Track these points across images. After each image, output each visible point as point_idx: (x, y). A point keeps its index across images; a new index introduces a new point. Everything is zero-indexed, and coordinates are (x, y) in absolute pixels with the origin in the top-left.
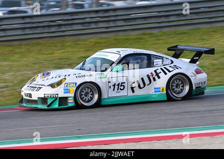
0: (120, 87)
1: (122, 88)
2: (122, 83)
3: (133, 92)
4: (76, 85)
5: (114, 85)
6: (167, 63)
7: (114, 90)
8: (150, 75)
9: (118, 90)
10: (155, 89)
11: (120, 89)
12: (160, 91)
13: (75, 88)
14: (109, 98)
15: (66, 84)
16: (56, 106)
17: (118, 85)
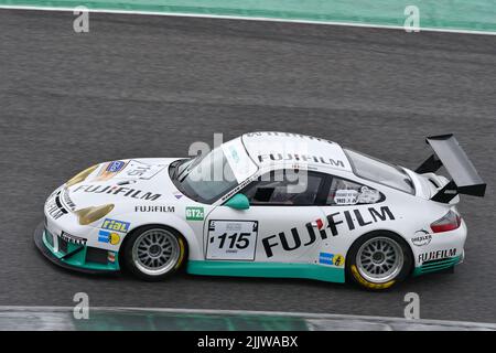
0: (236, 242)
1: (242, 243)
2: (242, 235)
3: (269, 254)
4: (126, 228)
5: (223, 237)
6: (368, 200)
7: (221, 246)
8: (314, 224)
9: (231, 246)
10: (322, 254)
11: (238, 246)
12: (331, 263)
13: (123, 235)
14: (207, 261)
15: (107, 222)
16: (78, 262)
17: (233, 237)
